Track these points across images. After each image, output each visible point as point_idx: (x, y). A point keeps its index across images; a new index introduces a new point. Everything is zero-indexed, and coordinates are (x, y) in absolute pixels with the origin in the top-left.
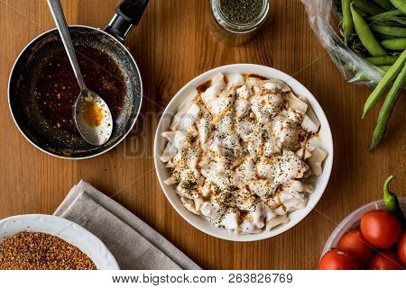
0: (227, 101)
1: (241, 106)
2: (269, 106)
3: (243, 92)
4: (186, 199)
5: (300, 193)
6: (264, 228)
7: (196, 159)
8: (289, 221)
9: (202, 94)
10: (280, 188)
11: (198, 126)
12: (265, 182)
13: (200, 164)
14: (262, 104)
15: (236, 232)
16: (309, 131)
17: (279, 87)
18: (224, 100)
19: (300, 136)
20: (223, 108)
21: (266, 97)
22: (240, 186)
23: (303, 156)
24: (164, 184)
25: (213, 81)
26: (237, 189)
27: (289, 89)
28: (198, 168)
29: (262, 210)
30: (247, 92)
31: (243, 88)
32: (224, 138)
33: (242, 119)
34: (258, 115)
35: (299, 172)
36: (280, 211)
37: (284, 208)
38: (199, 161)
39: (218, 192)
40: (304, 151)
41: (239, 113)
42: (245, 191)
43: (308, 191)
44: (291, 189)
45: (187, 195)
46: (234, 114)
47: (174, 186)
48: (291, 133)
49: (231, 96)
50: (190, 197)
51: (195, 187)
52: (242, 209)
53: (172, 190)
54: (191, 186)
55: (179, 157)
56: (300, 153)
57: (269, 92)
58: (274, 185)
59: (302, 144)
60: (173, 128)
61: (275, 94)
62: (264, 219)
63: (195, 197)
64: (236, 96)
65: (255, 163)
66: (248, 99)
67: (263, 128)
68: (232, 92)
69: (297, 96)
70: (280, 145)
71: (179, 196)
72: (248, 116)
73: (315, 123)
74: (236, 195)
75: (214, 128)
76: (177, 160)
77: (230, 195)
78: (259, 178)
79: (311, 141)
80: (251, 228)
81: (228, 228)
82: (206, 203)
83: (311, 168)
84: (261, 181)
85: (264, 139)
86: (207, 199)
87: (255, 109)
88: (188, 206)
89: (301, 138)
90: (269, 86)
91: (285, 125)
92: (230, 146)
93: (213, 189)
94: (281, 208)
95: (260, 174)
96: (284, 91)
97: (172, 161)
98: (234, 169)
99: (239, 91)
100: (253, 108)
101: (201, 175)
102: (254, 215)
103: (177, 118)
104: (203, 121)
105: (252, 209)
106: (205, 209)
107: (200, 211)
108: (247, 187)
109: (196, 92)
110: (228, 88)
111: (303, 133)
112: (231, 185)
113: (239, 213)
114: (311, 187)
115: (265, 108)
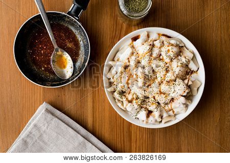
0: (148, 47)
1: (156, 52)
2: (172, 53)
3: (157, 44)
4: (119, 100)
5: (183, 104)
6: (161, 122)
7: (127, 78)
8: (175, 119)
9: (134, 43)
10: (172, 100)
11: (130, 60)
12: (165, 96)
13: (130, 82)
14: (167, 51)
15: (145, 122)
16: (192, 70)
17: (178, 43)
18: (146, 47)
20: (145, 51)
21: (170, 48)
22: (150, 97)
23: (188, 83)
24: (107, 90)
25: (141, 36)
26: (148, 98)
27: (184, 45)
28: (128, 84)
29: (161, 111)
30: (160, 44)
31: (158, 41)
32: (144, 68)
33: (155, 59)
34: (165, 57)
35: (185, 92)
36: (171, 113)
37: (173, 112)
38: (128, 80)
39: (137, 98)
40: (188, 80)
41: (154, 55)
42: (153, 99)
43: (188, 103)
44: (178, 101)
45: (119, 98)
46: (151, 55)
47: (113, 92)
48: (182, 69)
49: (150, 45)
50: (121, 100)
51: (125, 94)
52: (149, 109)
53: (111, 95)
54: (122, 93)
56: (186, 81)
57: (172, 45)
58: (169, 98)
59: (188, 77)
60: (116, 59)
61: (176, 46)
62: (162, 117)
63: (124, 100)
64: (153, 46)
65: (160, 84)
66: (160, 48)
67: (167, 65)
68: (151, 43)
69: (188, 49)
70: (175, 75)
71: (114, 98)
72: (159, 57)
73: (196, 65)
74: (147, 101)
75: (139, 62)
76: (116, 78)
77: (144, 101)
78: (161, 93)
79: (192, 75)
80: (154, 121)
81: (140, 120)
82: (130, 104)
83: (191, 90)
84: (162, 95)
85: (167, 71)
86: (130, 102)
87: (163, 54)
88: (119, 104)
89: (187, 73)
90: (173, 42)
91: (179, 64)
92: (147, 73)
93: (135, 96)
94: (171, 111)
95: (162, 91)
96: (181, 45)
97: (113, 78)
98: (148, 87)
99: (155, 42)
101: (129, 88)
102: (156, 114)
103: (118, 54)
104: (133, 58)
105: (156, 110)
106: (129, 107)
107: (125, 108)
108: (154, 97)
110: (149, 40)
111: (189, 71)
112: (145, 95)
113: (147, 112)
114: (190, 101)
115: (169, 54)
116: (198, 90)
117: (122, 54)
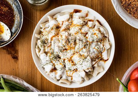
0: (82, 22)
1: (85, 29)
2: (96, 37)
3: (90, 24)
4: (38, 47)
5: (82, 78)
6: (58, 80)
7: (54, 35)
8: (70, 85)
9: (74, 14)
10: (76, 70)
11: (64, 23)
12: (72, 64)
13: (54, 38)
15: (47, 74)
16: (103, 57)
17: (105, 32)
18: (81, 21)
19: (98, 56)
20: (78, 24)
21: (97, 32)
22: (62, 58)
23: (94, 65)
24: (34, 35)
25: (82, 11)
26: (60, 58)
27: (108, 36)
28: (51, 39)
29: (63, 73)
31: (91, 22)
32: (70, 35)
33: (82, 33)
35: (88, 69)
36: (70, 79)
37: (72, 79)
38: (54, 36)
39: (52, 53)
40: (96, 63)
42: (63, 61)
43: (85, 79)
44: (80, 73)
45: (40, 46)
46: (80, 29)
47: (38, 39)
48: (96, 52)
49: (84, 22)
50: (40, 48)
51: (45, 45)
52: (56, 67)
53: (36, 40)
54: (44, 43)
55: (48, 30)
56: (94, 63)
57: (100, 31)
58: (75, 67)
59: (97, 60)
60: (54, 17)
61: (101, 34)
62: (61, 77)
63: (42, 49)
64: (86, 24)
66: (90, 28)
67: (87, 43)
68: (86, 21)
69: (109, 41)
71: (36, 44)
73: (108, 56)
74: (58, 60)
75: (69, 29)
76: (46, 30)
77: (56, 58)
79: (101, 61)
80: (54, 76)
82: (45, 54)
83: (93, 71)
84: (71, 62)
85: (85, 47)
87: (89, 34)
88: (37, 50)
89: (98, 58)
90: (101, 29)
91: (96, 48)
92: (70, 40)
93: (51, 51)
95: (73, 59)
96: (106, 35)
100: (89, 32)
101: (51, 42)
105: (60, 69)
106: (42, 56)
107: (40, 55)
108: (64, 60)
109: (72, 11)
110: (86, 18)
112: (59, 54)
113: (53, 67)
114: (88, 78)
115: (93, 36)
116: (98, 74)
117: (61, 16)
